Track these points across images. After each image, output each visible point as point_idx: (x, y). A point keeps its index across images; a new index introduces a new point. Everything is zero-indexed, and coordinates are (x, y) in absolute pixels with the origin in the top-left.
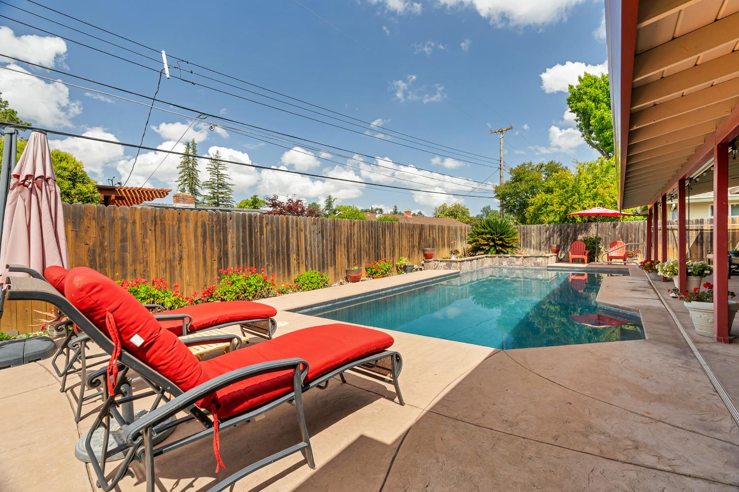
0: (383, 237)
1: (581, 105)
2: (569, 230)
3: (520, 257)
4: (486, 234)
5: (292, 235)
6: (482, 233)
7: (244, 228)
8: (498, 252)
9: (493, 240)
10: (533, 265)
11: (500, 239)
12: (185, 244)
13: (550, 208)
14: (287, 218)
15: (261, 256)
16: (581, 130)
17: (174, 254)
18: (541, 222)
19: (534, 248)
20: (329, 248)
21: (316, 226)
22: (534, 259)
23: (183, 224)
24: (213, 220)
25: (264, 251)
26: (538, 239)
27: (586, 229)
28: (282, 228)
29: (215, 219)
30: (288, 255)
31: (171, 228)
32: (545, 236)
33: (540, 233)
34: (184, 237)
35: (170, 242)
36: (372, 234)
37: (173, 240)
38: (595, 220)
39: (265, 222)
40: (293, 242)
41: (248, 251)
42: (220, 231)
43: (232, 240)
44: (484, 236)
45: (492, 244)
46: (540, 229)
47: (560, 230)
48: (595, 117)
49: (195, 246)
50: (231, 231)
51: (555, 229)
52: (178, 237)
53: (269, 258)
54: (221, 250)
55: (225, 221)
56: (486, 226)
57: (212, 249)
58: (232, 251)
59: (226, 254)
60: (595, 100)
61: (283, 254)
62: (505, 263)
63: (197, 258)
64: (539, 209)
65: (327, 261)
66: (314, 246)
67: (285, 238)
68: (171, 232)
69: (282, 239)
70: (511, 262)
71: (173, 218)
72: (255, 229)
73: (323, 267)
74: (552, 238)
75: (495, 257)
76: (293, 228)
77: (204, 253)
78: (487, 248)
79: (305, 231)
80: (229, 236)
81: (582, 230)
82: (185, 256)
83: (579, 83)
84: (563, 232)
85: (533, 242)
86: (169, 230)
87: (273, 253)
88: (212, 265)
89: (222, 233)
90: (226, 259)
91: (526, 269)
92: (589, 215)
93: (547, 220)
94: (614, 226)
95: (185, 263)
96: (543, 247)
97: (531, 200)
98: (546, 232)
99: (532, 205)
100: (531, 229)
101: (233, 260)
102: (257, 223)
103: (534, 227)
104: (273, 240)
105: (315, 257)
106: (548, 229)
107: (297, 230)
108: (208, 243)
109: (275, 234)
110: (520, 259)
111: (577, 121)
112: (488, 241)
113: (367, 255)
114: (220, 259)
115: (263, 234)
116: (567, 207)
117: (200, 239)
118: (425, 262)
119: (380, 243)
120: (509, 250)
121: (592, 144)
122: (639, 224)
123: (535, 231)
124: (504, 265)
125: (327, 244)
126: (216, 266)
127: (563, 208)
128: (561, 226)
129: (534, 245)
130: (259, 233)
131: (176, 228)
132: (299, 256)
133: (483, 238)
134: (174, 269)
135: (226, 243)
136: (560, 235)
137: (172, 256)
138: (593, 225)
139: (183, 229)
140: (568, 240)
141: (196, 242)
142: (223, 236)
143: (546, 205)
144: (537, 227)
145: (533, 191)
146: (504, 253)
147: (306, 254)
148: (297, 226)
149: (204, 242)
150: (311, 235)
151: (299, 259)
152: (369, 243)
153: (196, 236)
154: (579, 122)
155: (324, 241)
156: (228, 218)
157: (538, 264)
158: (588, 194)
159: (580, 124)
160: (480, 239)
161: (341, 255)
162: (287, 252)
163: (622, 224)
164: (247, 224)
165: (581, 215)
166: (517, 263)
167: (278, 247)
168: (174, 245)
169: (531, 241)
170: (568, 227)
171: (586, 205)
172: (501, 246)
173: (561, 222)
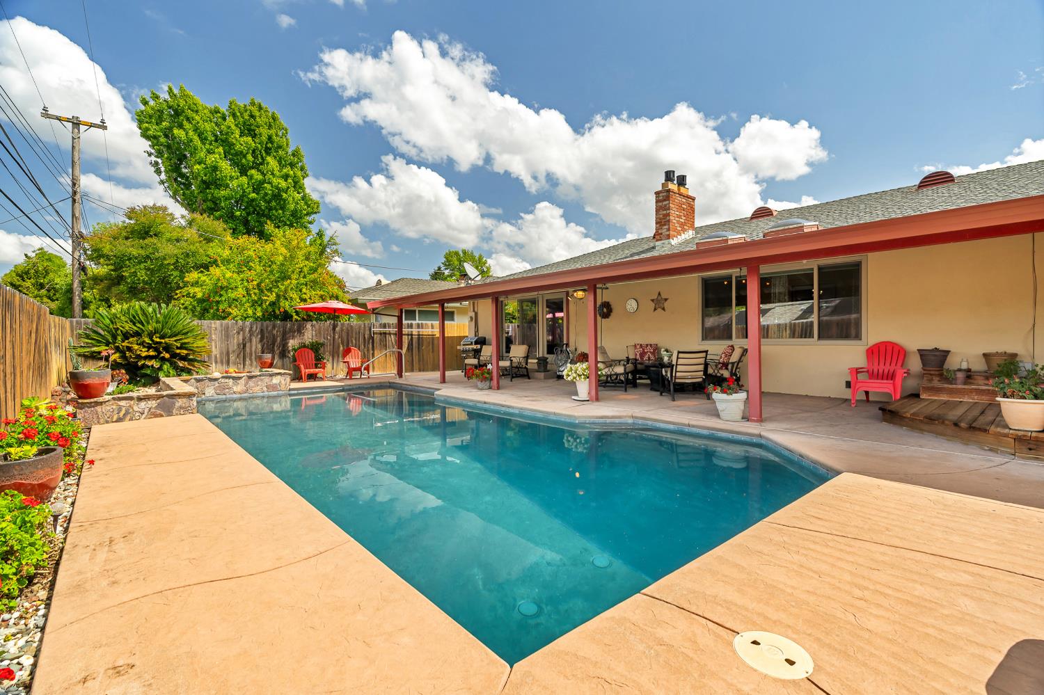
2: (275, 332)
6: (137, 334)
9: (167, 348)
10: (265, 389)
11: (181, 346)
13: (232, 295)
16: (158, 172)
18: (225, 316)
19: (216, 362)
22: (267, 379)
27: (300, 330)
32: (236, 340)
33: (227, 336)
38: (309, 319)
45: (165, 355)
46: (228, 328)
47: (262, 330)
51: (254, 329)
64: (216, 293)
74: (248, 345)
78: (154, 364)
81: (295, 332)
84: (266, 335)
91: (253, 398)
93: (237, 313)
94: (334, 327)
96: (232, 358)
97: (192, 277)
98: (238, 333)
100: (211, 327)
103: (215, 324)
106: (242, 329)
111: (150, 155)
112: (156, 349)
116: (278, 296)
120: (199, 366)
123: (217, 332)
124: (207, 395)
127: (270, 297)
128: (262, 325)
129: (216, 357)
133: (142, 344)
136: (261, 340)
138: (309, 325)
140: (273, 347)
144: (222, 325)
145: (191, 261)
154: (153, 159)
157: (274, 388)
159: (157, 162)
160: (136, 347)
163: (343, 325)
165: (297, 311)
166: (235, 389)
170: (274, 327)
171: (304, 296)
172: (184, 358)
173: (263, 318)
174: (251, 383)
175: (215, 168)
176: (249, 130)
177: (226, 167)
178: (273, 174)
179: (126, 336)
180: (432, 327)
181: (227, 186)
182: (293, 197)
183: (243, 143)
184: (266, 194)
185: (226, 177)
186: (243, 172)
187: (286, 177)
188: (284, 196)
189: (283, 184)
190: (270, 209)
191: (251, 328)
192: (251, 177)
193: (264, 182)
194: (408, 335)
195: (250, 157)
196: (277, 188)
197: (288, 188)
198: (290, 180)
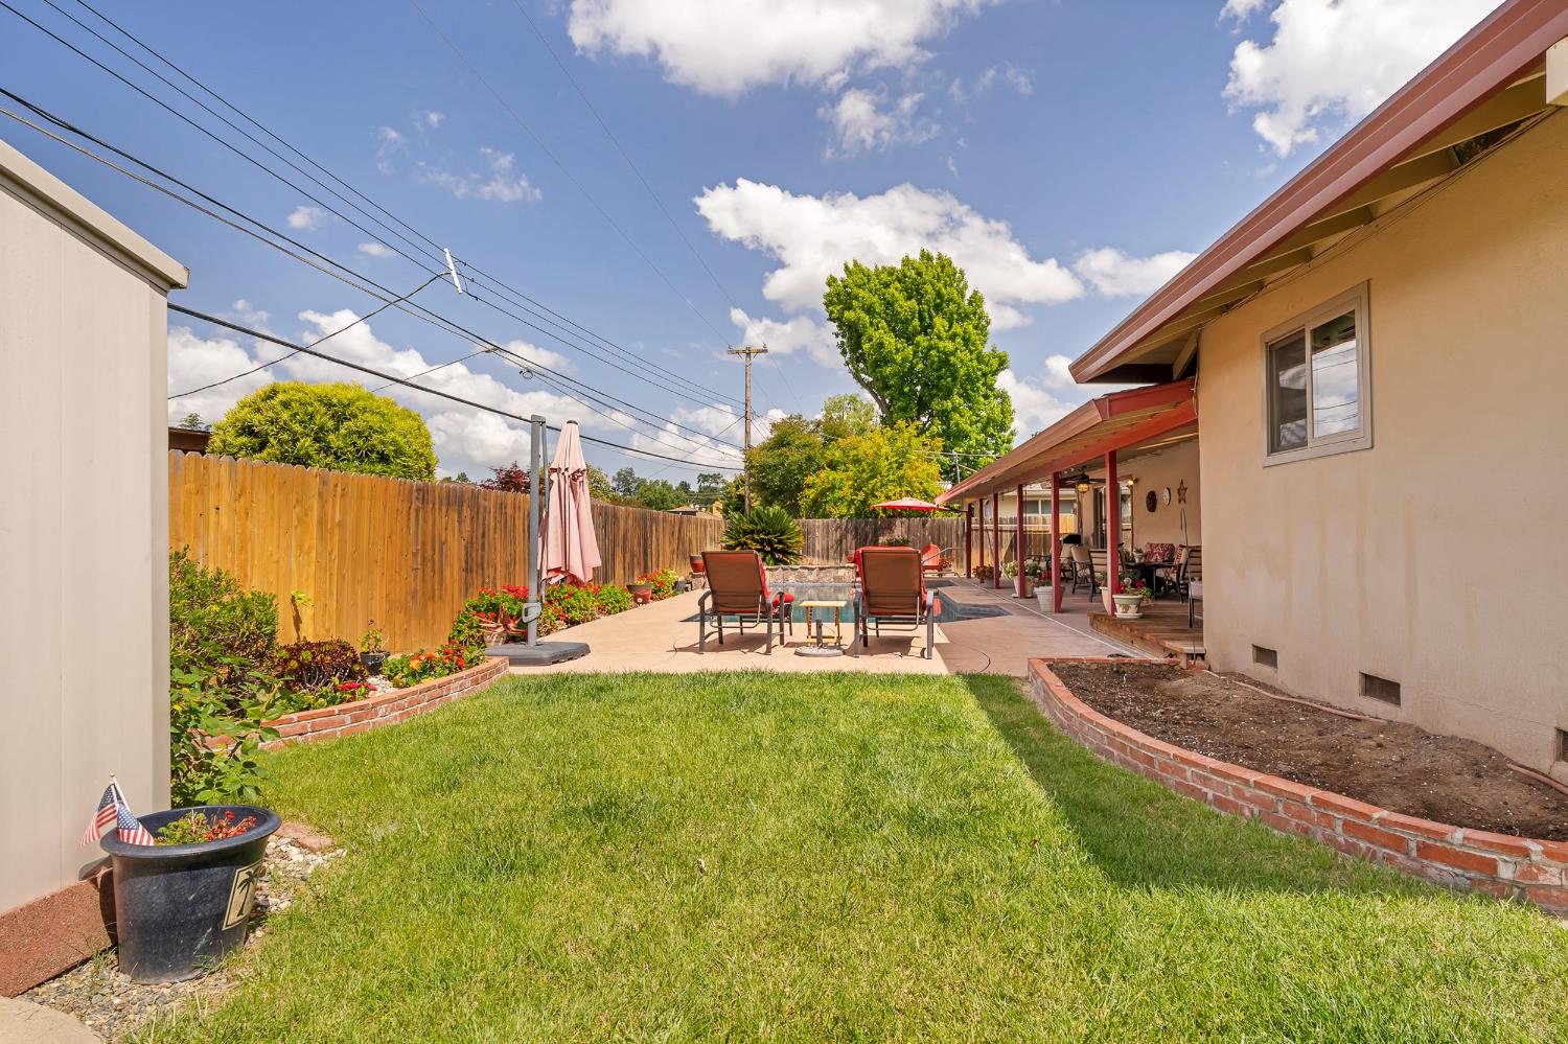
1: (849, 315)
2: (867, 529)
3: (813, 569)
4: (759, 532)
6: (752, 532)
8: (777, 562)
9: (770, 543)
11: (780, 542)
13: (839, 494)
16: (844, 353)
18: (826, 516)
19: (819, 556)
22: (834, 571)
26: (825, 543)
27: (890, 528)
32: (834, 537)
33: (828, 533)
38: (901, 515)
44: (756, 537)
45: (768, 549)
46: (828, 526)
47: (856, 529)
48: (870, 340)
51: (849, 526)
56: (756, 519)
60: (869, 310)
62: (792, 579)
64: (823, 494)
70: (801, 576)
74: (844, 541)
75: (776, 569)
81: (885, 528)
83: (845, 276)
84: (859, 531)
85: (818, 547)
92: (894, 508)
93: (836, 512)
96: (831, 553)
97: (810, 479)
98: (836, 531)
99: (809, 487)
100: (814, 525)
103: (819, 522)
106: (839, 527)
110: (815, 572)
111: (837, 336)
112: (762, 544)
116: (867, 495)
118: (694, 577)
120: (791, 558)
121: (860, 380)
122: (952, 522)
123: (821, 529)
127: (861, 496)
128: (856, 523)
129: (818, 551)
133: (753, 539)
136: (855, 536)
138: (898, 523)
143: (832, 488)
144: (823, 523)
145: (811, 464)
146: (786, 563)
154: (840, 339)
158: (891, 477)
159: (843, 343)
160: (749, 542)
163: (933, 521)
165: (885, 509)
166: (810, 578)
169: (814, 545)
170: (866, 525)
171: (890, 494)
172: (780, 551)
173: (858, 514)
174: (822, 574)
175: (881, 345)
176: (914, 291)
177: (890, 341)
178: (940, 338)
179: (746, 533)
180: (1044, 522)
181: (894, 361)
182: (963, 360)
183: (906, 306)
184: (933, 363)
185: (891, 352)
186: (909, 339)
187: (953, 338)
188: (952, 359)
189: (950, 346)
190: (940, 378)
192: (918, 345)
193: (931, 348)
194: (1011, 531)
195: (916, 322)
196: (944, 353)
197: (957, 349)
198: (958, 340)
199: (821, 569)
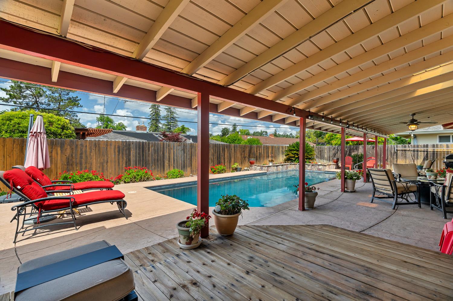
0: (223, 152)
4: (294, 150)
5: (166, 151)
6: (292, 150)
7: (139, 148)
10: (317, 170)
12: (109, 156)
14: (164, 143)
15: (148, 161)
17: (104, 160)
19: (326, 160)
20: (188, 157)
21: (180, 147)
22: (317, 166)
23: (109, 147)
24: (123, 145)
25: (150, 158)
26: (328, 154)
27: (357, 149)
28: (161, 148)
29: (125, 144)
30: (164, 161)
31: (103, 149)
32: (332, 153)
33: (330, 151)
34: (109, 153)
35: (102, 155)
36: (216, 150)
37: (104, 154)
38: (362, 144)
39: (151, 145)
40: (167, 155)
41: (141, 159)
42: (127, 150)
43: (133, 154)
44: (292, 152)
45: (296, 156)
46: (330, 148)
47: (341, 150)
49: (114, 157)
50: (132, 149)
51: (339, 149)
52: (106, 152)
53: (153, 163)
54: (127, 159)
55: (130, 145)
56: (295, 146)
57: (123, 158)
58: (132, 158)
59: (129, 160)
61: (160, 160)
63: (115, 162)
65: (187, 164)
66: (179, 157)
67: (162, 153)
68: (103, 150)
69: (160, 153)
71: (104, 144)
72: (145, 149)
73: (184, 167)
74: (336, 154)
75: (296, 164)
76: (166, 148)
77: (119, 160)
78: (294, 159)
79: (174, 149)
80: (132, 152)
81: (354, 150)
82: (109, 161)
85: (326, 156)
86: (102, 149)
87: (155, 160)
88: (122, 165)
89: (128, 151)
90: (129, 162)
93: (334, 143)
94: (373, 148)
95: (109, 164)
96: (331, 159)
98: (333, 150)
100: (324, 148)
101: (133, 163)
102: (146, 146)
103: (326, 147)
104: (155, 153)
105: (179, 162)
106: (335, 148)
107: (169, 149)
108: (121, 155)
109: (156, 151)
110: (310, 166)
112: (294, 155)
113: (212, 161)
114: (126, 163)
115: (150, 151)
117: (117, 153)
118: (250, 166)
119: (221, 155)
122: (388, 147)
123: (327, 149)
125: (187, 156)
126: (124, 166)
129: (326, 158)
130: (147, 150)
131: (105, 149)
132: (169, 161)
134: (104, 167)
135: (129, 155)
137: (103, 161)
138: (361, 146)
139: (109, 149)
141: (115, 155)
142: (129, 152)
144: (328, 147)
147: (174, 161)
148: (169, 147)
149: (119, 155)
150: (177, 151)
151: (169, 163)
152: (214, 155)
153: (115, 152)
155: (185, 154)
156: (131, 144)
157: (319, 169)
161: (195, 161)
162: (163, 160)
164: (141, 146)
165: (352, 141)
166: (308, 168)
167: (158, 157)
168: (104, 156)
169: (324, 155)
174: (313, 167)
191: (338, 148)
199: (313, 165)
